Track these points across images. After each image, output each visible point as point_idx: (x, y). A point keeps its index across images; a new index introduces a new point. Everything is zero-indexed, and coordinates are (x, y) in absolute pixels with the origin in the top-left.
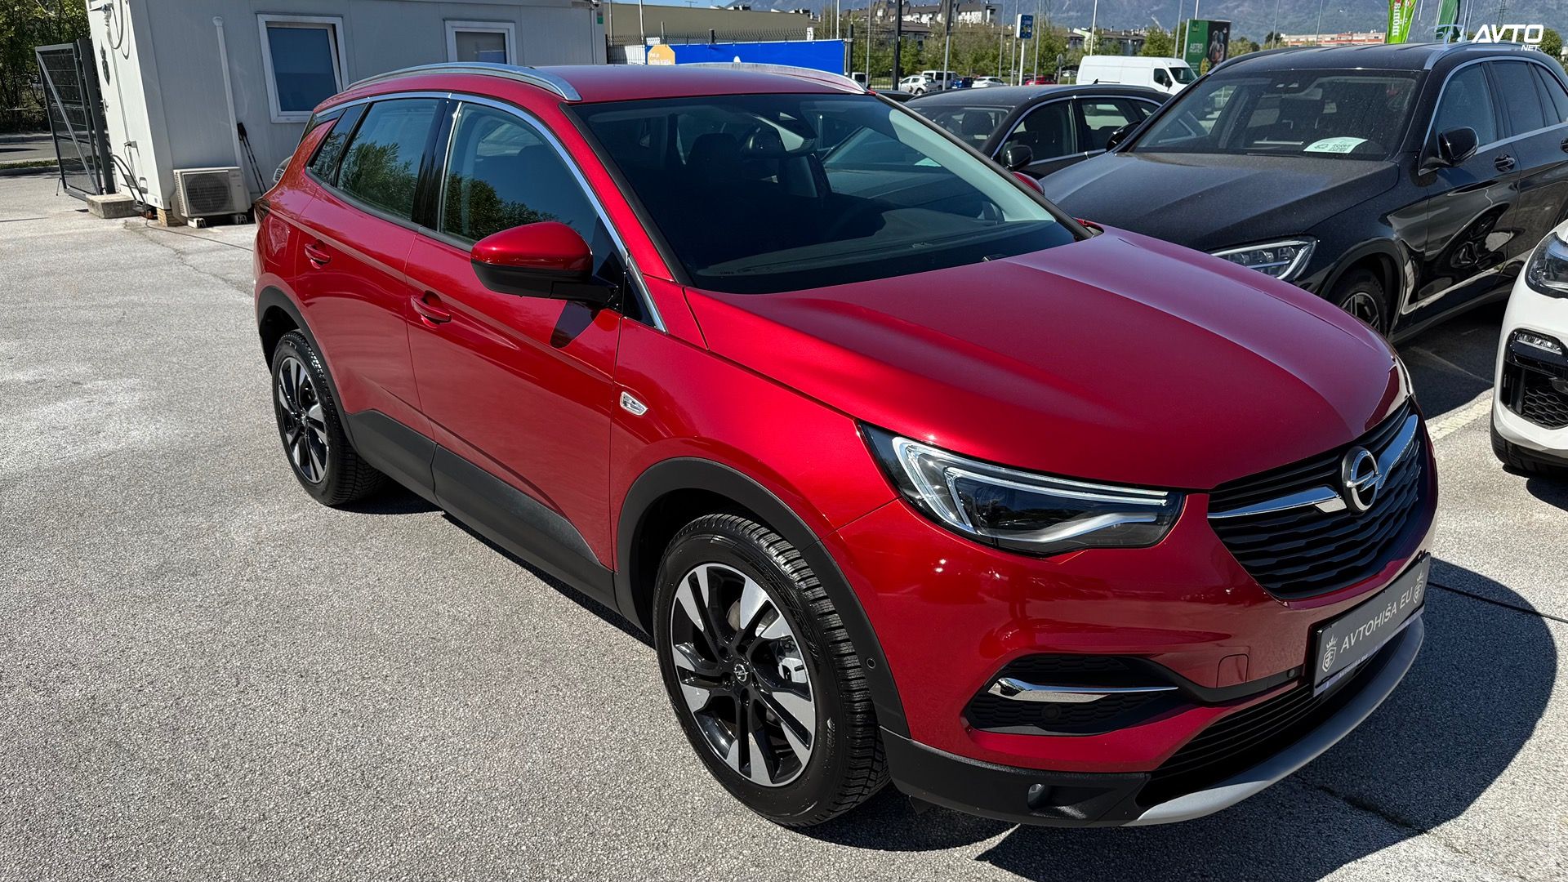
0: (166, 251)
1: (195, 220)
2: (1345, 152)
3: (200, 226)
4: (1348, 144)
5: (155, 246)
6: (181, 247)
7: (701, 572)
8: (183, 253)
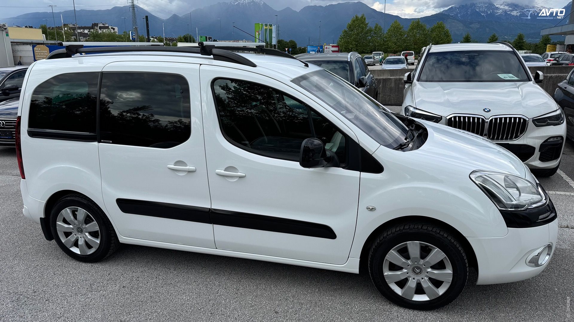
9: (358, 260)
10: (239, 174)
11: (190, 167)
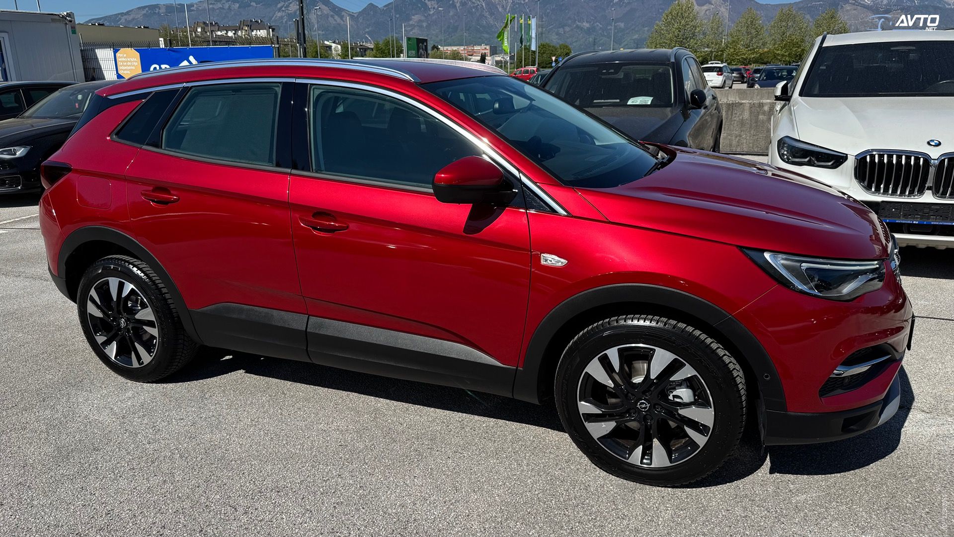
2: (648, 104)
4: (648, 100)
7: (613, 354)
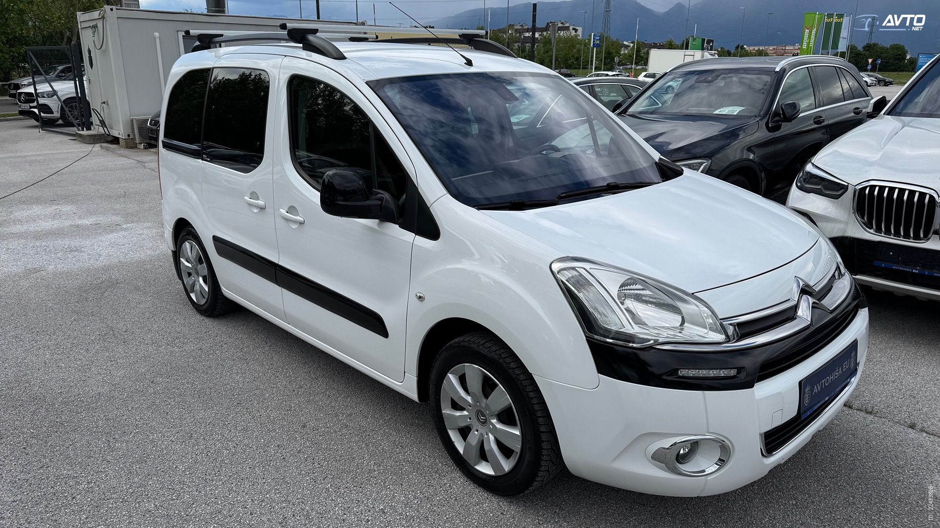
0: (132, 161)
1: (143, 145)
3: (145, 148)
5: (125, 159)
6: (139, 159)
8: (142, 162)
9: (415, 379)
10: (298, 218)
11: (261, 202)
